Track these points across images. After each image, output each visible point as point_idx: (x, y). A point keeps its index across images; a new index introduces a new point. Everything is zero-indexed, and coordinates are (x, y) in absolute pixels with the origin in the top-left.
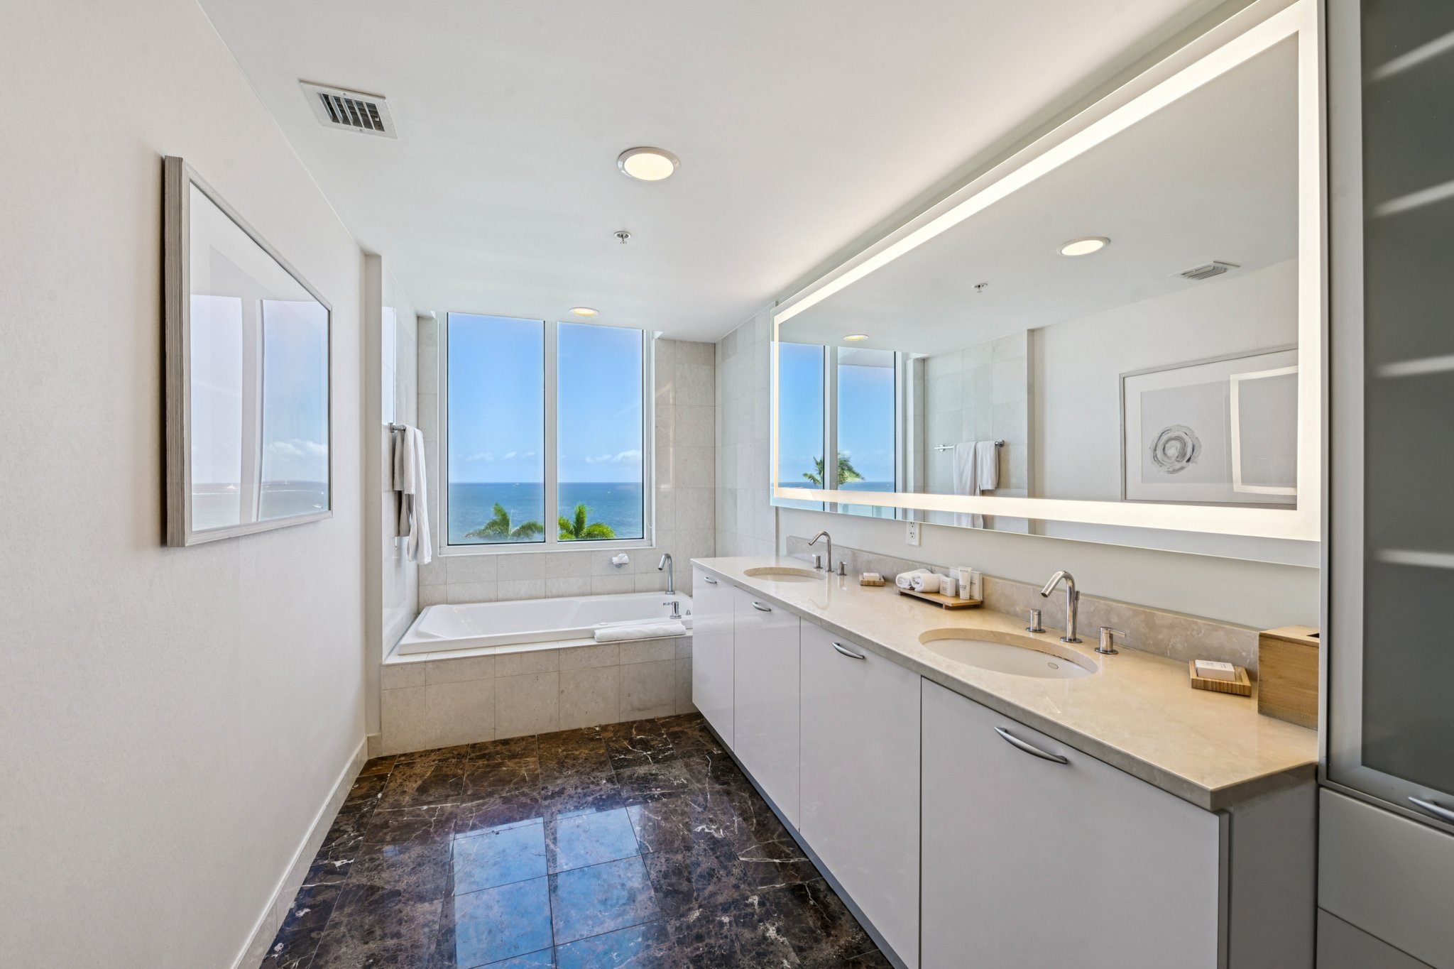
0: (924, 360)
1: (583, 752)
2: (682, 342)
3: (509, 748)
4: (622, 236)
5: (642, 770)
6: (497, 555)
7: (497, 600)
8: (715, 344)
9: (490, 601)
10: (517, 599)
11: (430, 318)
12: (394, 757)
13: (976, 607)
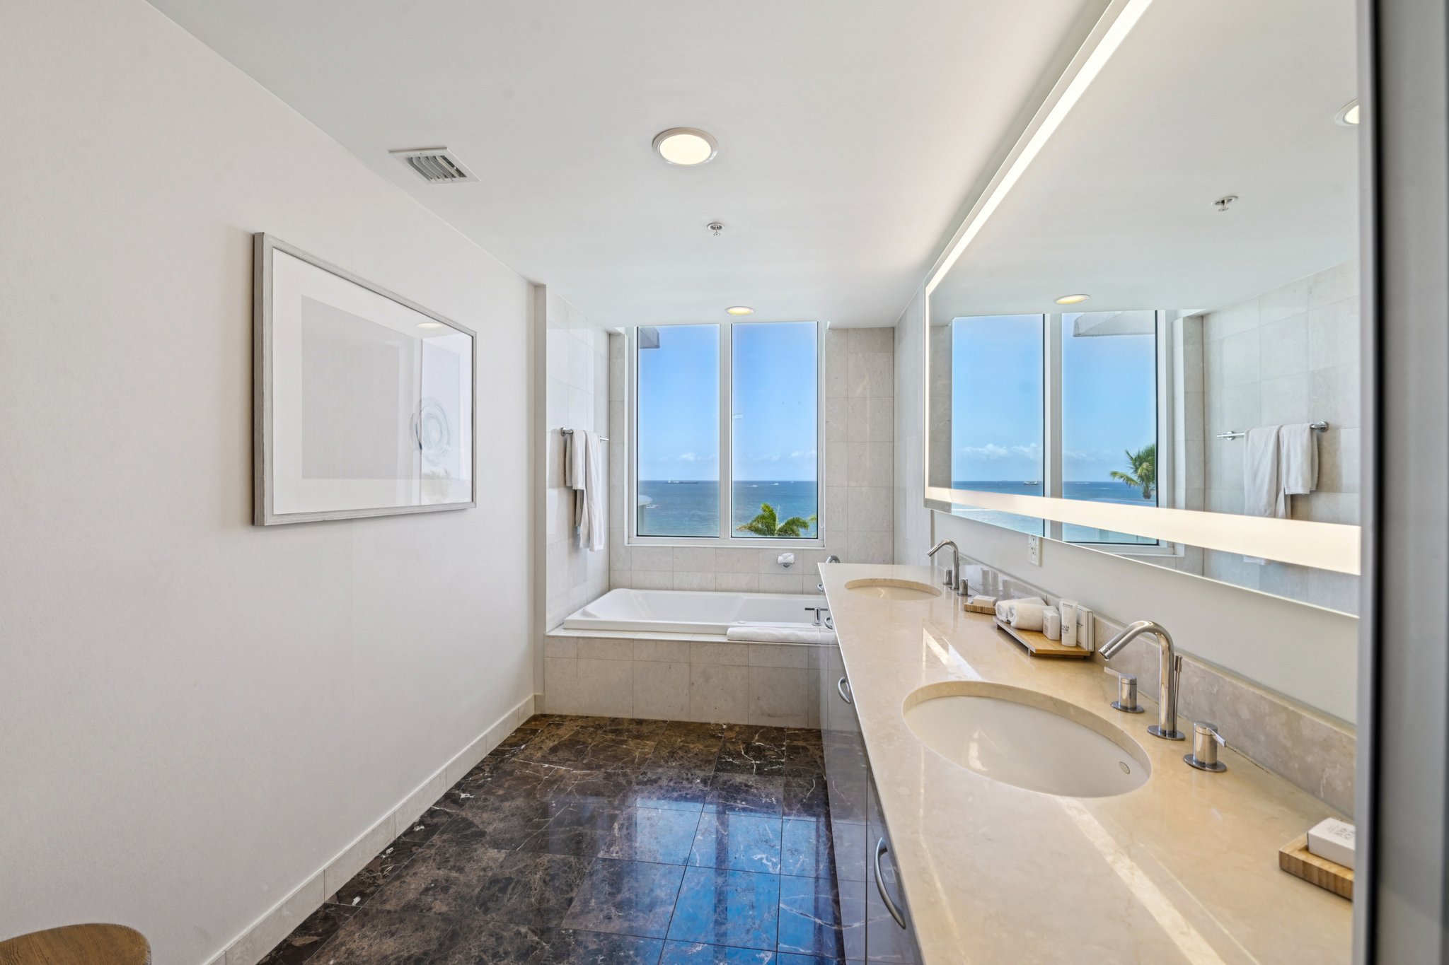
0: (1202, 317)
1: (697, 747)
2: (855, 330)
3: (639, 728)
4: (716, 227)
5: (739, 779)
6: (673, 547)
7: (673, 589)
8: (894, 328)
9: (667, 589)
10: (690, 590)
11: (619, 334)
12: (552, 716)
13: (1085, 658)
